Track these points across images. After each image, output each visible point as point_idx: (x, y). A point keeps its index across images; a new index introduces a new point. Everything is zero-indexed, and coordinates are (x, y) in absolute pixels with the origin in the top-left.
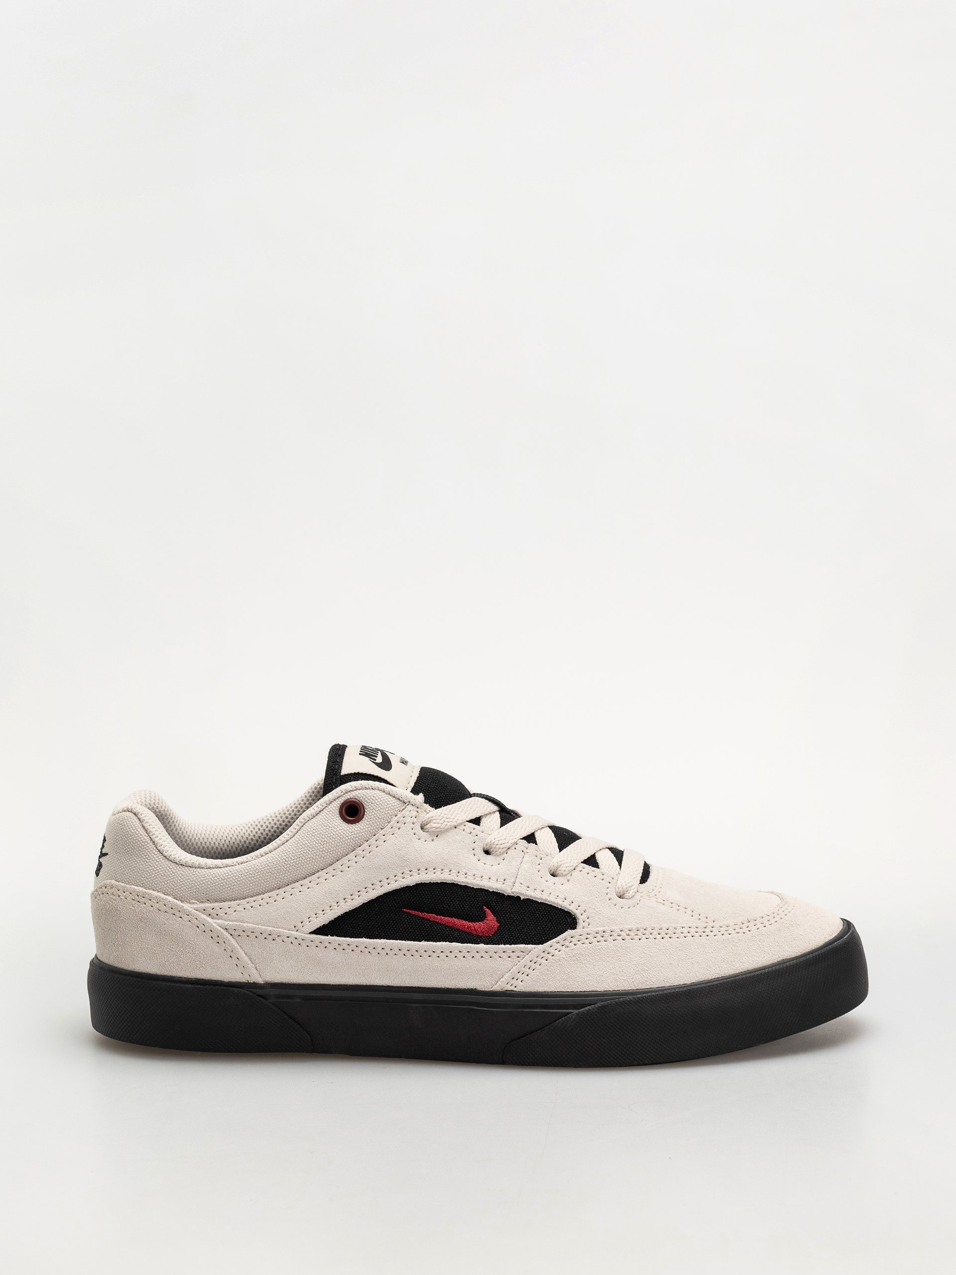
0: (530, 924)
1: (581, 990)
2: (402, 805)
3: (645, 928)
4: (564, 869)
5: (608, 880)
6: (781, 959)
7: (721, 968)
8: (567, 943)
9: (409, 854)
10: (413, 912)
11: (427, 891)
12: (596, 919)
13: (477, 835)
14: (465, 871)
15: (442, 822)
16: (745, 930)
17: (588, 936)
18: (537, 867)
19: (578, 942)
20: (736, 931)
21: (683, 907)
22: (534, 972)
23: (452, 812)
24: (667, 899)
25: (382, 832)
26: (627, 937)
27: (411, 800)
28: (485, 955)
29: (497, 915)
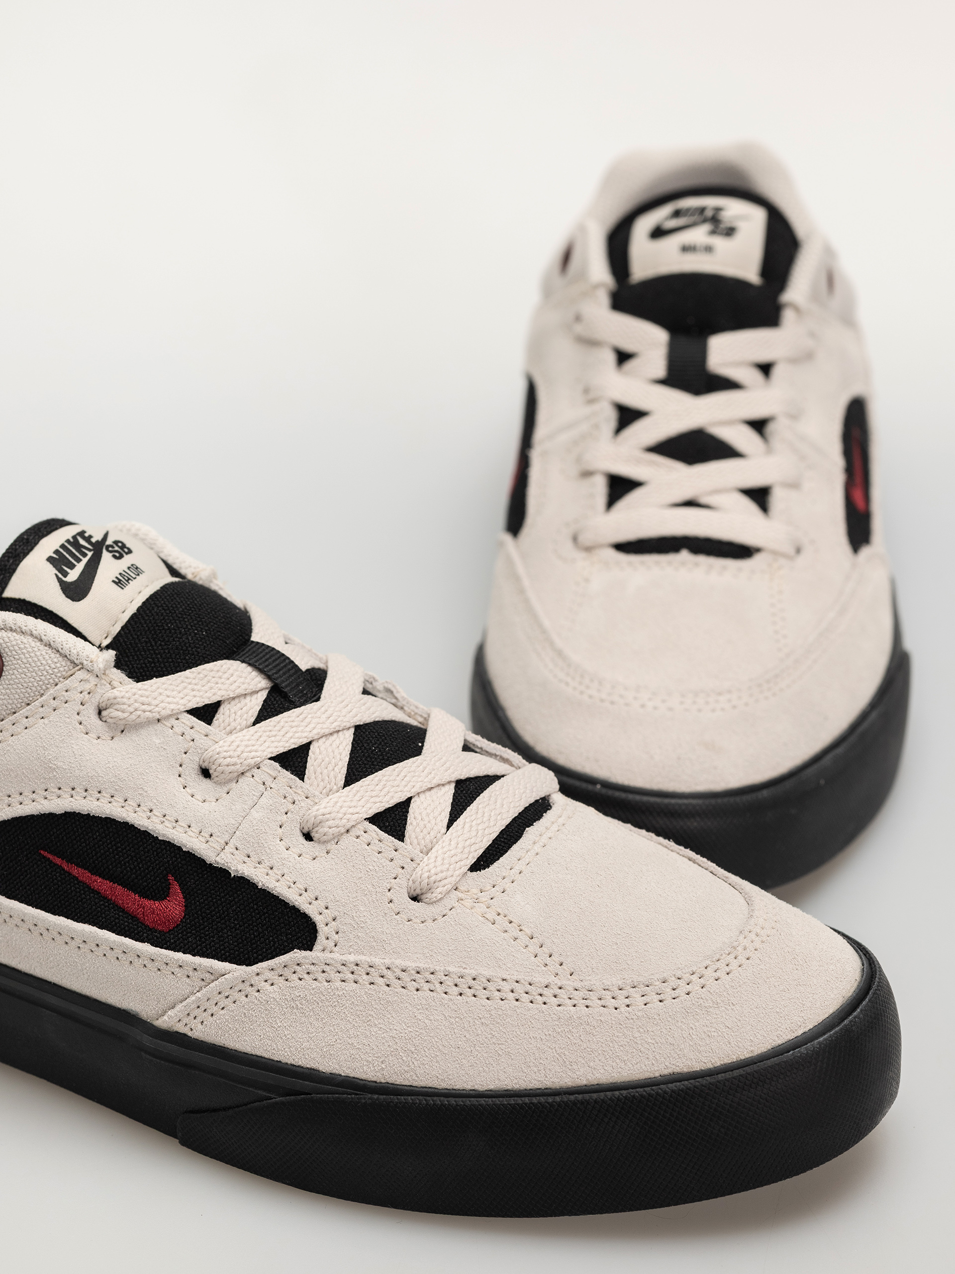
0: (236, 925)
1: (293, 1063)
2: (71, 668)
3: (432, 970)
4: (326, 829)
5: (401, 863)
6: (670, 1071)
7: (548, 1071)
8: (287, 973)
9: (60, 759)
10: (58, 861)
11: (81, 828)
12: (351, 936)
13: (193, 740)
14: (150, 805)
15: (131, 709)
16: (621, 1002)
17: (327, 968)
18: (279, 818)
19: (306, 976)
20: (602, 1002)
21: (527, 935)
22: (222, 1012)
23: (160, 691)
24: (506, 912)
25: (25, 711)
26: (394, 982)
27: (85, 663)
28: (149, 965)
29: (187, 894)
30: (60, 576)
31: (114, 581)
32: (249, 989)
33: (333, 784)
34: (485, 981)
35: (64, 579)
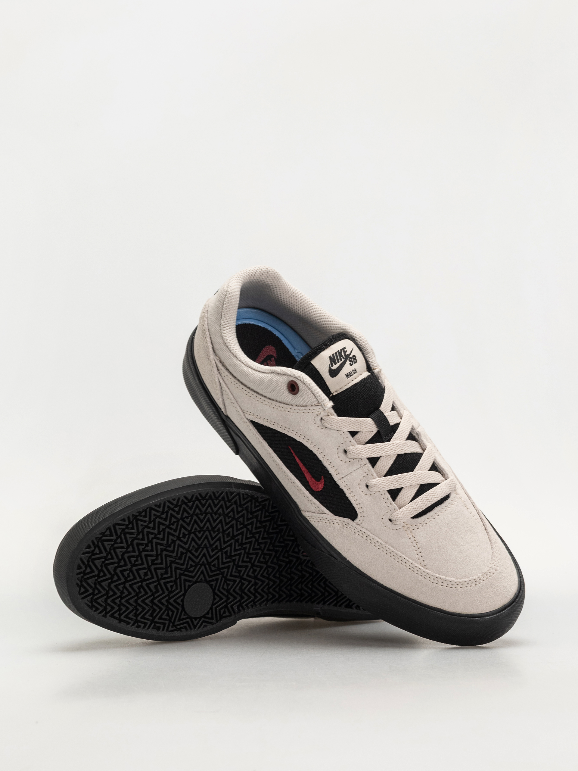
2: (318, 403)
4: (374, 487)
5: (391, 508)
8: (344, 523)
9: (304, 426)
10: (293, 452)
12: (366, 524)
13: (346, 440)
14: (325, 454)
16: (435, 582)
17: (355, 529)
18: (361, 478)
19: (349, 528)
20: (430, 579)
21: (418, 546)
22: (321, 523)
23: (342, 422)
24: (415, 536)
25: (299, 408)
26: (373, 543)
27: (322, 405)
28: (306, 497)
29: (325, 484)
30: (330, 366)
31: (346, 375)
32: (331, 522)
33: (382, 472)
34: (399, 556)
35: (331, 368)
